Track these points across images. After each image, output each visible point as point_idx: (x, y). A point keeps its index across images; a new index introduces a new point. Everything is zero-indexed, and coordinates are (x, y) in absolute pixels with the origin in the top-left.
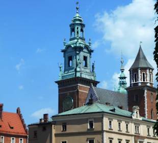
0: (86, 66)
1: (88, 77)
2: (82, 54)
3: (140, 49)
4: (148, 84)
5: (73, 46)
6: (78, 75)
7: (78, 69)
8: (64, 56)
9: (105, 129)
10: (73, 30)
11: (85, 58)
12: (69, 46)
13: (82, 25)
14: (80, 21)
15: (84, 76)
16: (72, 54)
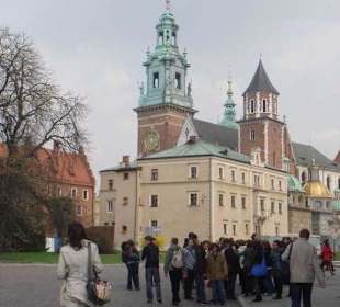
0: (179, 87)
1: (181, 104)
2: (174, 70)
3: (260, 67)
4: (271, 116)
5: (160, 57)
6: (168, 100)
7: (168, 92)
8: (148, 73)
10: (161, 34)
11: (178, 76)
12: (154, 58)
13: (175, 27)
14: (172, 20)
15: (175, 101)
16: (161, 69)
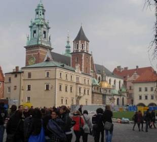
0: (45, 37)
1: (46, 45)
2: (43, 30)
4: (85, 51)
5: (37, 24)
6: (40, 43)
7: (40, 39)
8: (31, 31)
9: (57, 78)
10: (37, 13)
11: (45, 32)
12: (34, 24)
13: (44, 10)
14: (43, 7)
15: (43, 44)
16: (37, 29)
